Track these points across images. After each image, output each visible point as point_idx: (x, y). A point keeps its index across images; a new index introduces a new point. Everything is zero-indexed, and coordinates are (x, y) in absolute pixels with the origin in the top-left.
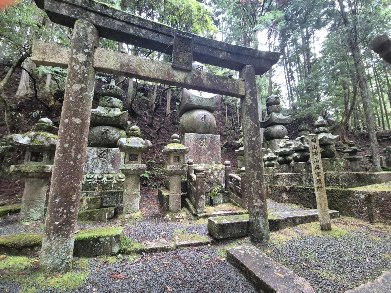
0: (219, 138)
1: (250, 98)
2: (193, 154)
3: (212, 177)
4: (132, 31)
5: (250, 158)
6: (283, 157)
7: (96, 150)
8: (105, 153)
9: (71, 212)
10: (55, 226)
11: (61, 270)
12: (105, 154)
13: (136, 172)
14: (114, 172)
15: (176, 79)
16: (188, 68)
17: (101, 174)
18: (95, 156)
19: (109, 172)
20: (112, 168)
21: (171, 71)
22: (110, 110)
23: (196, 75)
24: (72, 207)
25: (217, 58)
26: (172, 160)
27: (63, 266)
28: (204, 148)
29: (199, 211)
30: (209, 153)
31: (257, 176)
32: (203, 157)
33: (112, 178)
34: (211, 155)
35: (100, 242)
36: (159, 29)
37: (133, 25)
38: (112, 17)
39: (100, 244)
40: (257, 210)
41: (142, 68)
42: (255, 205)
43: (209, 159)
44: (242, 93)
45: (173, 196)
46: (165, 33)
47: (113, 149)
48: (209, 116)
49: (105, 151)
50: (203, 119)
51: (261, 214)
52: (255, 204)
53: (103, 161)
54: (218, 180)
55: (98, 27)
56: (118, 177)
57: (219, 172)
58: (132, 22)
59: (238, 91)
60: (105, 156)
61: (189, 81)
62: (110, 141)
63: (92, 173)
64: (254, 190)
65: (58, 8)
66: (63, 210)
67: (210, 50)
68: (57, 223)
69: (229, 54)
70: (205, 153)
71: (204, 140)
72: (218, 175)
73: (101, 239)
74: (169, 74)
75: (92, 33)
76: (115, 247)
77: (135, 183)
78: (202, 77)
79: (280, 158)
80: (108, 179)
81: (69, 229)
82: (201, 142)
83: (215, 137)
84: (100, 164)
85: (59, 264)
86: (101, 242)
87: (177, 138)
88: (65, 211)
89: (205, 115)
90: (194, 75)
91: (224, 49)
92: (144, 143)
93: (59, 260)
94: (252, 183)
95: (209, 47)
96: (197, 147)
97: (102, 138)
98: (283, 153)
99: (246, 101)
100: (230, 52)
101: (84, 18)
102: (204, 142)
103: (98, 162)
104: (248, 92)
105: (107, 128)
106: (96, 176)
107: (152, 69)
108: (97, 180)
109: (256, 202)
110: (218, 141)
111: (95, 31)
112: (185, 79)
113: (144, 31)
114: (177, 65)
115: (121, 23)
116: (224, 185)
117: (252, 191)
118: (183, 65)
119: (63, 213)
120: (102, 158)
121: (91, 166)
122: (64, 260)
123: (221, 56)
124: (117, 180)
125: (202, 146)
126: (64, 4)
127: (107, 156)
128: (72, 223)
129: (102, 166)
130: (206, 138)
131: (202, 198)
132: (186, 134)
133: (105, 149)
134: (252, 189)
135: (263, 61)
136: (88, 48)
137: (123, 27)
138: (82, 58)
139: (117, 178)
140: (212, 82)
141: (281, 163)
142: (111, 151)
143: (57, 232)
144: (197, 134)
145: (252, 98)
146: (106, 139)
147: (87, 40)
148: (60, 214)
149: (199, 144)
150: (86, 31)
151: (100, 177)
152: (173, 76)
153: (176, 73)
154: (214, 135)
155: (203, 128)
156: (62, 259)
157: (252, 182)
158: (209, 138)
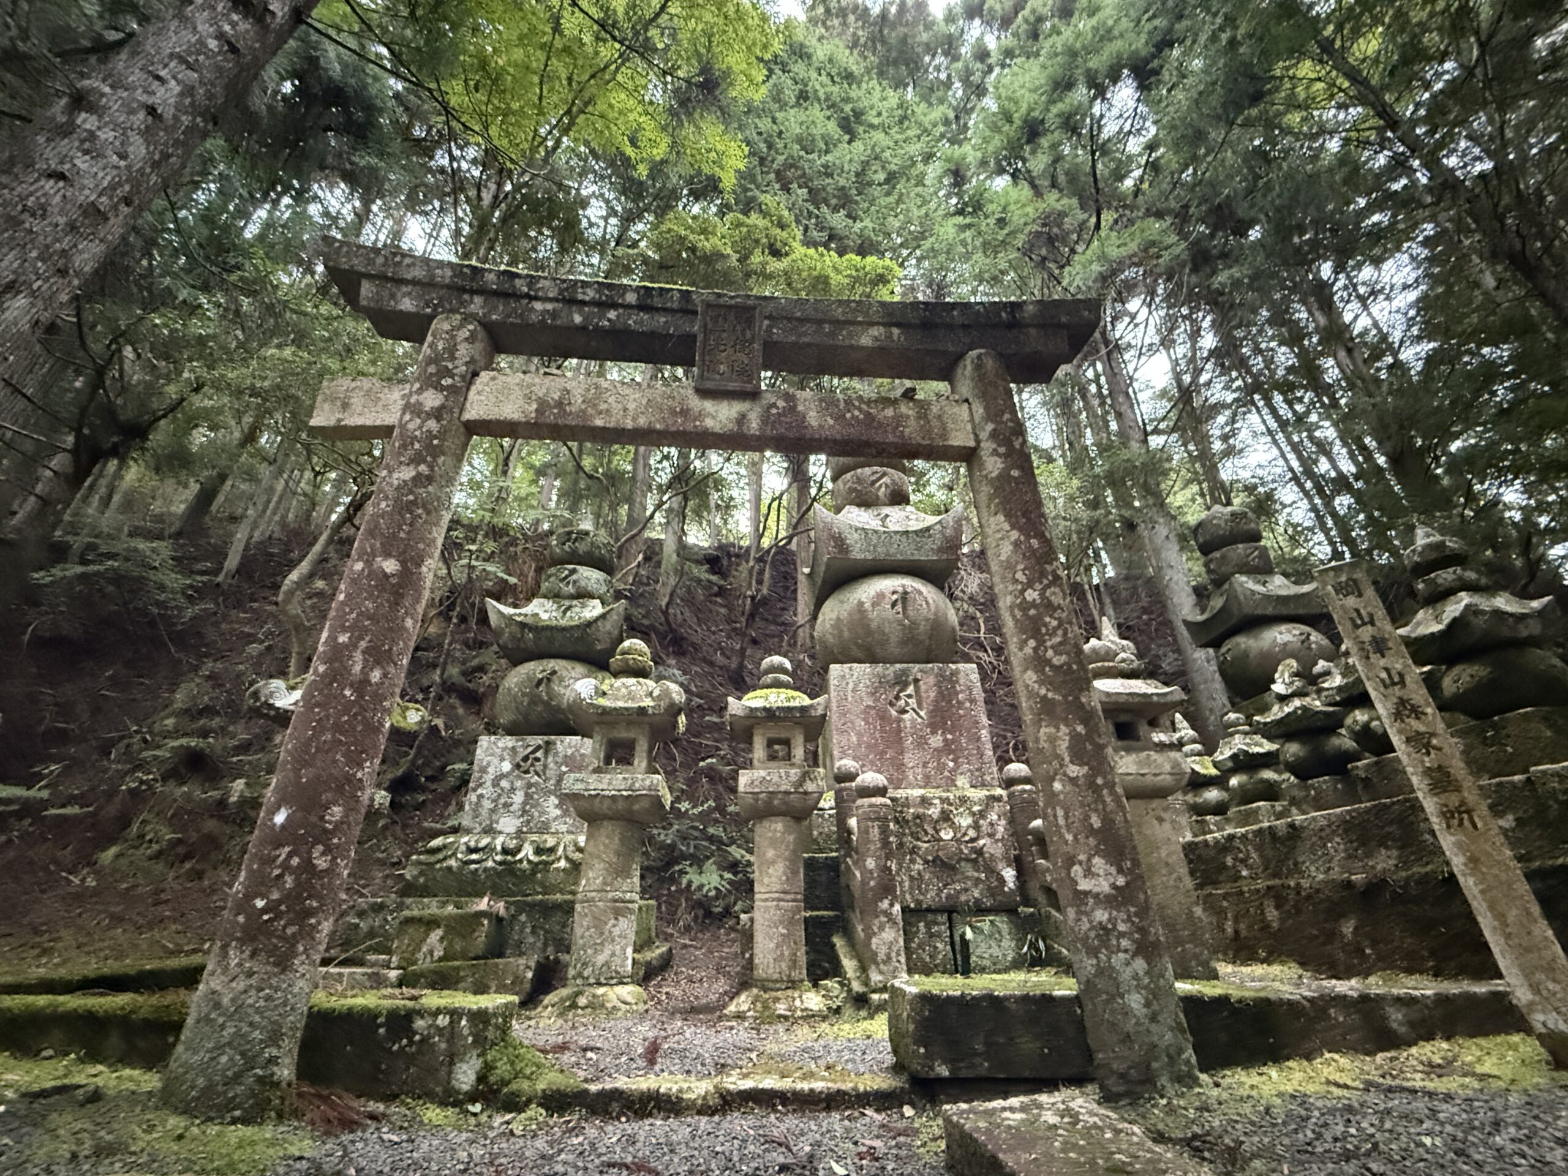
0: (975, 677)
1: (995, 453)
2: (869, 746)
3: (947, 835)
4: (578, 319)
5: (1031, 677)
6: (1303, 743)
7: (510, 744)
8: (539, 754)
9: (314, 866)
10: (255, 914)
11: (229, 1105)
12: (537, 760)
13: (621, 805)
14: (564, 828)
15: (709, 423)
16: (749, 387)
17: (519, 834)
18: (507, 766)
19: (544, 829)
20: (558, 812)
21: (695, 403)
22: (569, 608)
23: (781, 404)
24: (320, 848)
25: (851, 347)
26: (759, 751)
27: (240, 1089)
28: (913, 721)
29: (875, 977)
30: (936, 741)
31: (1070, 748)
32: (910, 759)
33: (552, 850)
34: (948, 748)
35: (410, 1032)
36: (657, 302)
37: (583, 303)
38: (527, 296)
39: (411, 1042)
40: (1101, 916)
41: (603, 406)
42: (1086, 893)
43: (941, 768)
44: (961, 438)
45: (767, 909)
46: (675, 306)
47: (568, 739)
48: (920, 593)
49: (538, 748)
50: (899, 608)
51: (1122, 935)
52: (1084, 885)
53: (530, 785)
54: (980, 852)
55: (488, 327)
56: (576, 844)
57: (982, 814)
58: (580, 297)
59: (944, 434)
60: (539, 766)
61: (754, 425)
62: (558, 709)
63: (489, 831)
64: (1066, 817)
65: (393, 296)
66: (290, 855)
67: (827, 328)
68: (260, 903)
69: (896, 331)
70: (921, 743)
71: (910, 690)
72: (976, 826)
73: (420, 1024)
74: (685, 412)
75: (471, 339)
76: (465, 1067)
77: (618, 854)
78: (800, 408)
79: (1293, 749)
80: (538, 851)
81: (294, 935)
82: (897, 698)
83: (957, 672)
84: (518, 798)
85: (229, 1073)
86: (415, 1033)
87: (782, 670)
88: (295, 861)
89: (906, 593)
90: (774, 405)
91: (876, 319)
92: (656, 693)
93: (231, 1059)
94: (1057, 786)
95: (820, 322)
96: (883, 717)
97: (535, 700)
98: (1300, 718)
99: (981, 465)
100: (898, 325)
101: (453, 311)
102: (909, 696)
103: (513, 790)
104: (984, 435)
105: (552, 664)
106: (499, 842)
107: (631, 406)
108: (498, 858)
109: (1088, 873)
110: (970, 689)
111: (481, 334)
112: (742, 419)
113: (612, 314)
114: (709, 385)
115: (549, 306)
116: (1009, 874)
117: (1061, 821)
118: (730, 380)
119: (286, 867)
120: (527, 772)
121: (487, 804)
122: (250, 1062)
123: (866, 341)
124: (571, 855)
125: (903, 711)
126: (410, 288)
127: (545, 766)
128: (310, 913)
129: (525, 803)
130: (916, 681)
131: (888, 914)
132: (835, 669)
133: (539, 740)
134: (1060, 813)
135: (1033, 331)
136: (452, 377)
137: (554, 314)
138: (431, 399)
139: (571, 848)
140: (840, 418)
141: (1302, 770)
142: (559, 747)
143: (253, 939)
144: (880, 667)
145: (1002, 450)
146: (547, 704)
147: (453, 358)
148: (277, 872)
149: (891, 704)
150: (453, 337)
151: (512, 844)
152: (701, 415)
153: (709, 405)
154: (953, 666)
155: (903, 643)
156: (243, 1054)
157: (1053, 780)
158: (931, 680)
